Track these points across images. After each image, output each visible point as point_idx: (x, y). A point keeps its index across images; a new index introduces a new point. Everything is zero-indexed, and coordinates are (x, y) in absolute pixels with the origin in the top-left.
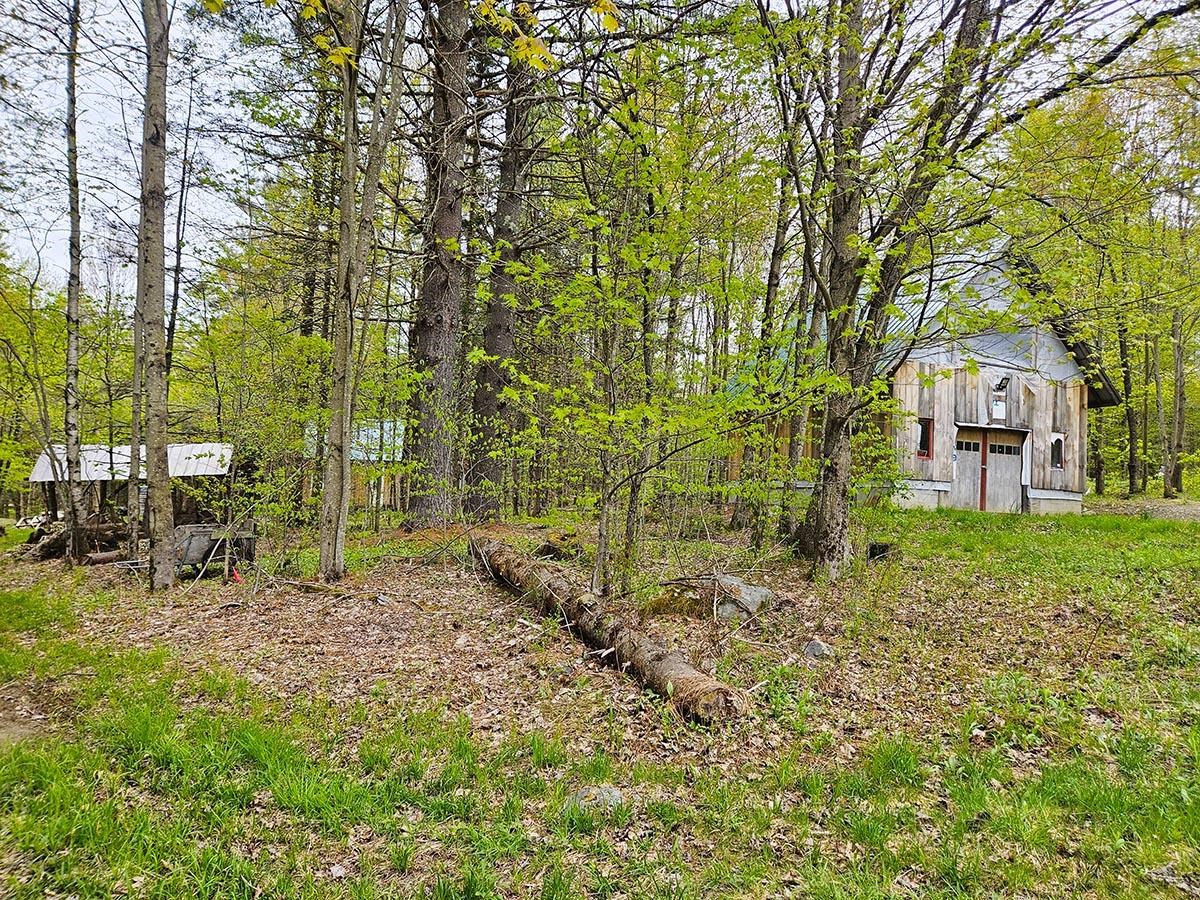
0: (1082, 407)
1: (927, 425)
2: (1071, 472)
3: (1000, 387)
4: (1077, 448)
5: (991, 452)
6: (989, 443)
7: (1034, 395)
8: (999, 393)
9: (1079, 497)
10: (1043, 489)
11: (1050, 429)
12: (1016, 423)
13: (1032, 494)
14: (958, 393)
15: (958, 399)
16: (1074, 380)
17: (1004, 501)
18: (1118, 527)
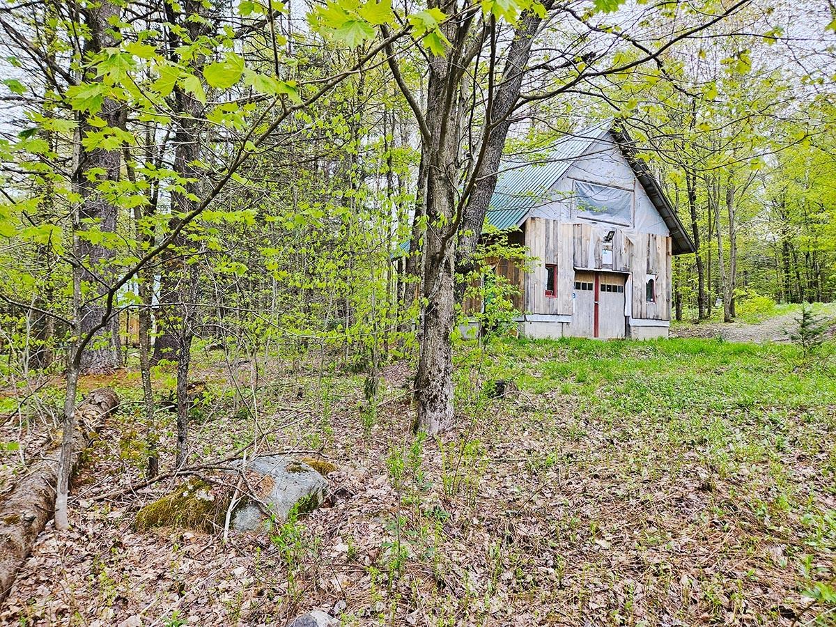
0: (668, 254)
1: (552, 269)
2: (661, 305)
3: (608, 239)
4: (664, 286)
5: (602, 290)
6: (600, 283)
7: (633, 245)
8: (607, 244)
9: (667, 324)
10: (641, 318)
11: (646, 272)
12: (620, 268)
13: (632, 322)
14: (576, 243)
15: (576, 249)
16: (662, 232)
17: (612, 329)
18: (702, 350)
